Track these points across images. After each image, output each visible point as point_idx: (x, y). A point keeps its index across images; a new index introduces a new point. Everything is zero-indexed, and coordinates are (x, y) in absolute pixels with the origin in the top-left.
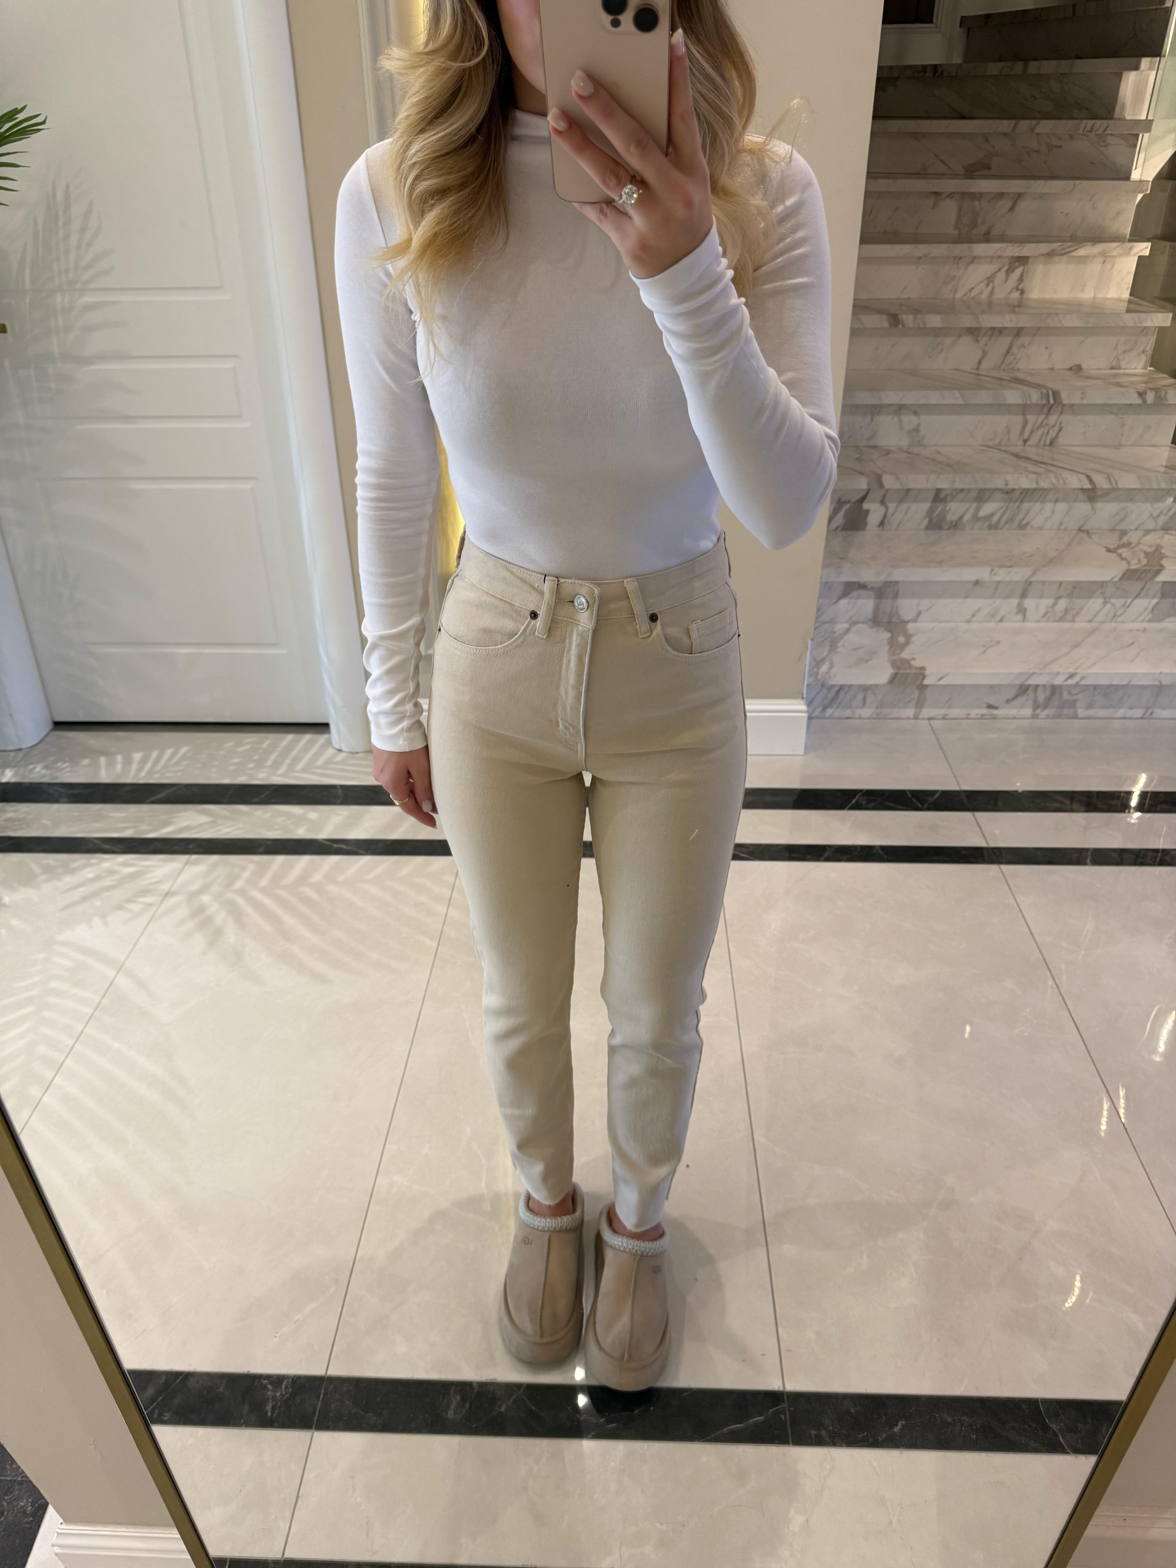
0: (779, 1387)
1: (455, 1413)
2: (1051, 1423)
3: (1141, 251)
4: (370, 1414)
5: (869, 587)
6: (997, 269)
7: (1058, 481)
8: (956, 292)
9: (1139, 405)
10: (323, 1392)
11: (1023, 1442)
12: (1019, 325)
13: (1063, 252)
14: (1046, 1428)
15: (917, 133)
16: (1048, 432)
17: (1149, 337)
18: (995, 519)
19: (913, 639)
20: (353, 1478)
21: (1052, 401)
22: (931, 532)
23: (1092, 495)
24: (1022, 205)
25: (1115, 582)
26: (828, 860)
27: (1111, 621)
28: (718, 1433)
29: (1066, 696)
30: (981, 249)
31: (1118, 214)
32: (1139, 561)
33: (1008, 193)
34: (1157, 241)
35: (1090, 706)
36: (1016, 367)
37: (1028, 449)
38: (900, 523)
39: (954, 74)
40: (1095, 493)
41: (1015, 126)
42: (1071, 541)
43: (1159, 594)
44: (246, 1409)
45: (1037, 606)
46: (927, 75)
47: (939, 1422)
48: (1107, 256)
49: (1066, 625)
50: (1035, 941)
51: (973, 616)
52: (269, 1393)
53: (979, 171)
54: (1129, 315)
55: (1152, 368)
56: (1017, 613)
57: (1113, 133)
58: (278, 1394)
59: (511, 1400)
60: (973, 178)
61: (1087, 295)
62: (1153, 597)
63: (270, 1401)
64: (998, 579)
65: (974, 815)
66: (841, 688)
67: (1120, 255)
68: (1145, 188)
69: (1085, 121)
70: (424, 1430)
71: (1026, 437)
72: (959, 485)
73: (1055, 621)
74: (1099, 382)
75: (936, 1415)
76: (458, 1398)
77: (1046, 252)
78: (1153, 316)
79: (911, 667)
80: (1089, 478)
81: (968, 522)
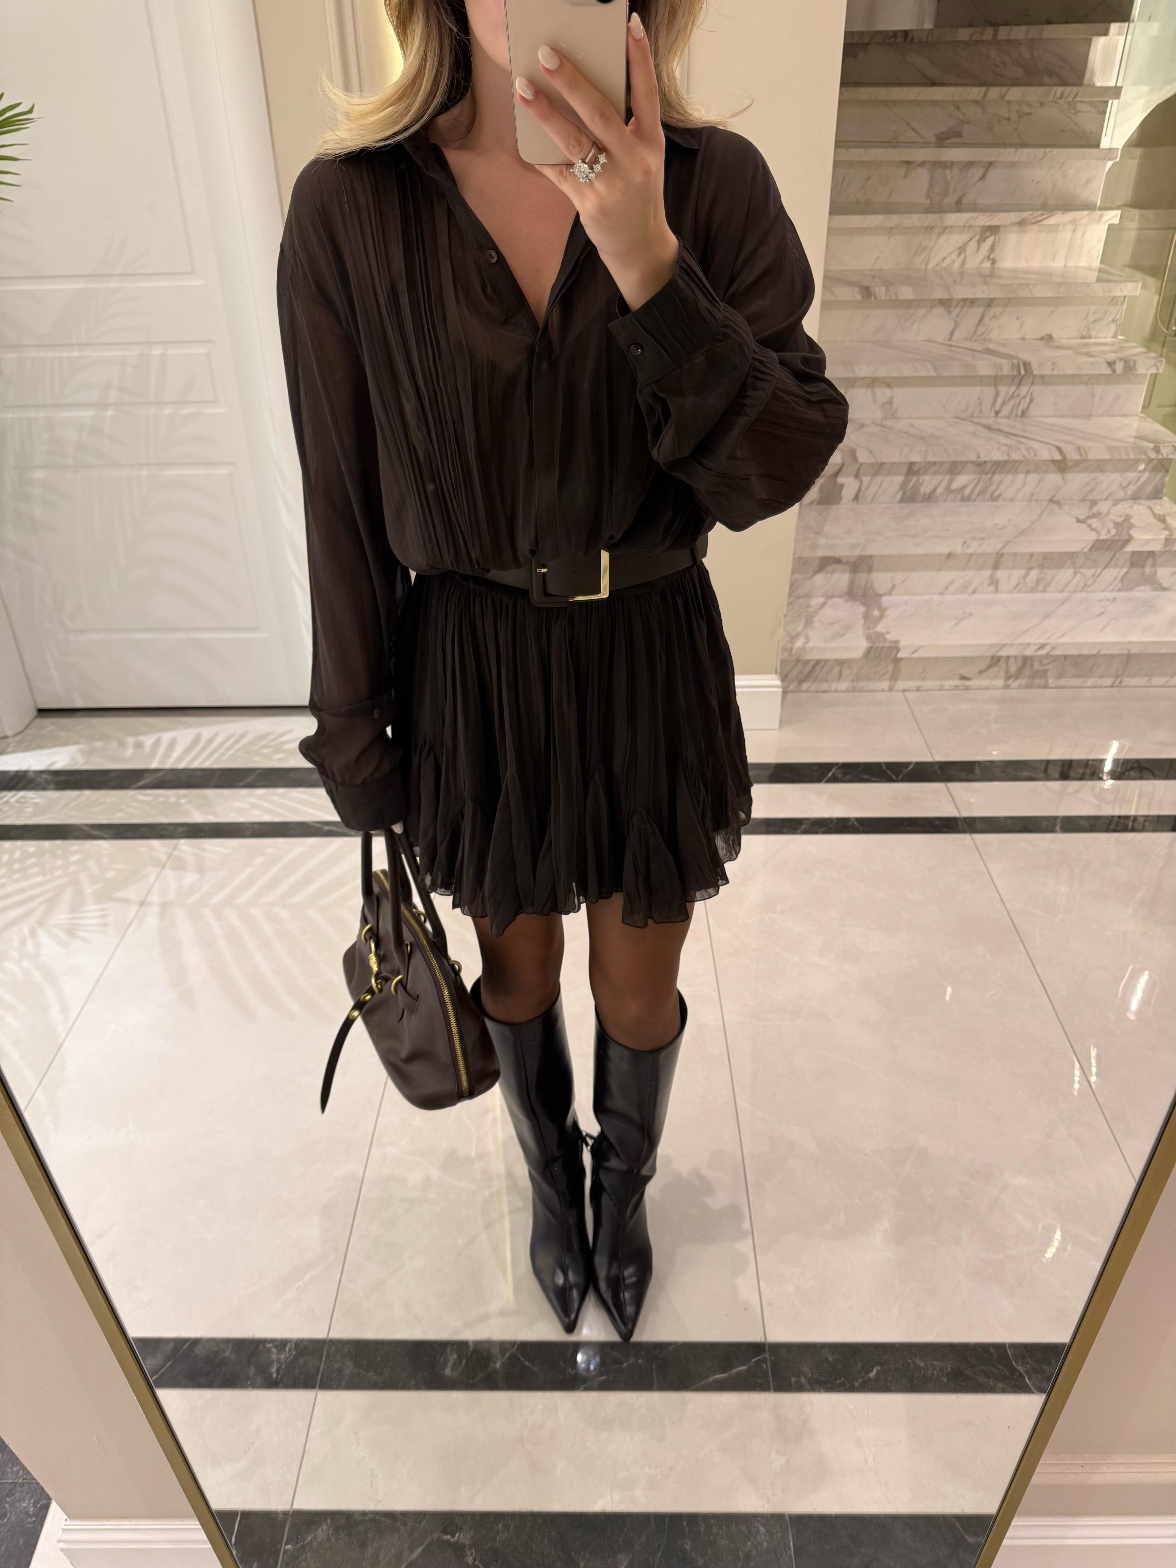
0: (761, 1338)
1: (452, 1370)
2: (1018, 1366)
3: (1111, 219)
4: (371, 1373)
5: (844, 560)
6: (969, 239)
7: (1029, 453)
8: (928, 262)
9: (1109, 375)
10: (325, 1353)
11: (992, 1384)
12: (991, 296)
13: (1033, 221)
14: (1013, 1370)
15: (888, 101)
16: (1019, 403)
17: (1118, 307)
18: (967, 491)
19: (888, 612)
20: (356, 1433)
21: (1023, 372)
22: (904, 505)
23: (1062, 466)
24: (994, 174)
25: (1085, 553)
26: (805, 832)
27: (1081, 591)
28: (703, 1382)
29: (1037, 666)
30: (952, 218)
31: (1088, 181)
32: (1109, 532)
33: (979, 162)
34: (1127, 208)
35: (1060, 676)
36: (987, 338)
37: (999, 420)
38: (874, 497)
39: (924, 40)
40: (1065, 464)
41: (986, 93)
42: (1042, 512)
43: (1128, 564)
44: (252, 1371)
45: (1009, 577)
46: (898, 40)
47: (912, 1367)
48: (1077, 224)
49: (1037, 596)
50: (1006, 908)
51: (946, 588)
52: (274, 1356)
53: (949, 138)
54: (1098, 285)
55: (1121, 337)
56: (989, 585)
57: (1083, 100)
58: (282, 1357)
59: (506, 1357)
60: (945, 147)
61: (1058, 264)
62: (1122, 567)
63: (275, 1363)
64: (970, 551)
65: (947, 787)
66: (818, 662)
67: (1091, 224)
68: (1114, 156)
69: (1055, 88)
70: (423, 1387)
71: (997, 408)
72: (931, 458)
73: (1026, 592)
74: (1070, 352)
75: (910, 1361)
76: (455, 1356)
77: (1017, 220)
78: (1122, 285)
79: (885, 640)
80: (1059, 449)
81: (941, 494)
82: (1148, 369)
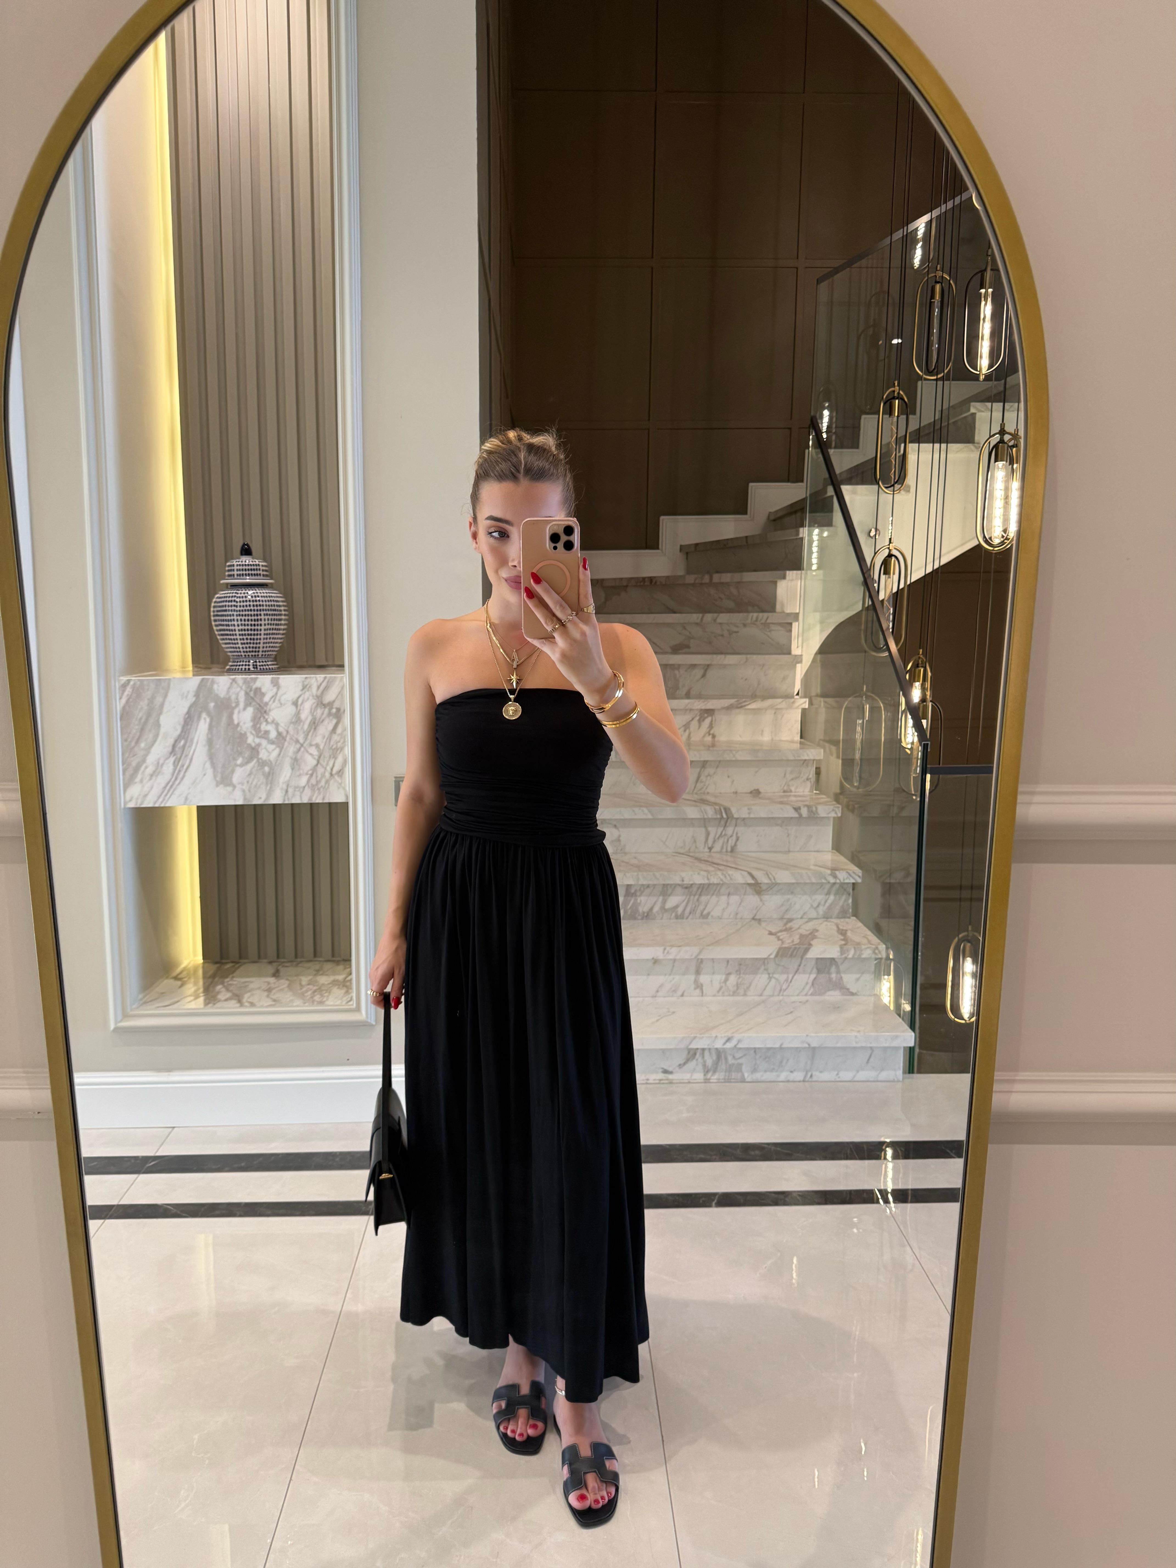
3: (801, 705)
6: (691, 719)
9: (799, 818)
12: (705, 759)
13: (739, 706)
16: (728, 841)
17: (810, 768)
18: (680, 910)
21: (725, 816)
23: (757, 888)
24: (713, 673)
25: (772, 959)
27: (778, 995)
29: (730, 1059)
30: (680, 703)
31: (784, 679)
32: (794, 942)
33: (701, 664)
34: (818, 697)
36: (704, 791)
37: (712, 854)
39: (662, 583)
40: (760, 887)
41: (703, 618)
42: (742, 926)
43: (815, 970)
45: (712, 981)
46: (643, 584)
48: (777, 709)
49: (739, 999)
51: (657, 991)
53: (681, 649)
55: (817, 792)
56: (697, 989)
57: (774, 622)
60: (677, 654)
61: (766, 738)
62: (810, 972)
64: (672, 957)
67: (787, 709)
68: (808, 661)
69: (752, 614)
71: (710, 845)
72: (645, 882)
73: (727, 995)
77: (726, 705)
78: (817, 752)
80: (750, 874)
81: (657, 912)
82: (829, 813)
